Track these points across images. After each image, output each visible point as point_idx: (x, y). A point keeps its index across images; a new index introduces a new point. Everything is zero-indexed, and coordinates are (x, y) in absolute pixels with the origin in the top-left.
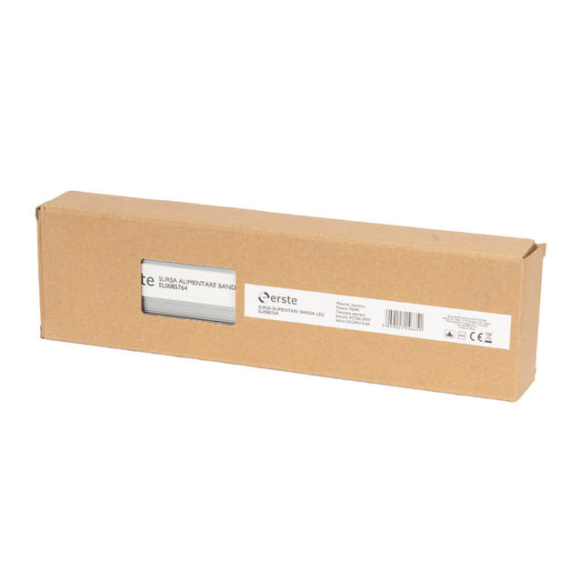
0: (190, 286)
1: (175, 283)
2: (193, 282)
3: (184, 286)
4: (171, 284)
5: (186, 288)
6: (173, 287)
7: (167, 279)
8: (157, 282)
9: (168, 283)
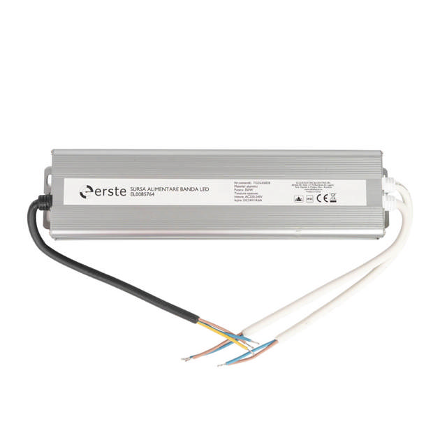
0: (156, 192)
1: (144, 191)
2: (159, 189)
3: (152, 192)
4: (140, 192)
5: (153, 194)
6: (142, 194)
7: (138, 189)
8: (128, 192)
9: (138, 192)
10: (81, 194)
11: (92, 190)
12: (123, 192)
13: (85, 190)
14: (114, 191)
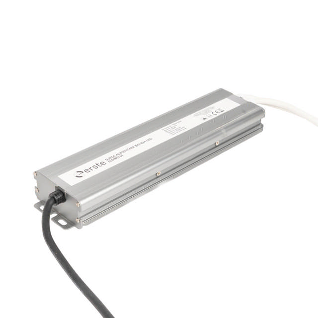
1: (115, 157)
2: (123, 152)
5: (122, 155)
6: (115, 159)
7: (110, 158)
10: (77, 176)
11: (82, 172)
12: (102, 163)
13: (78, 174)
14: (97, 166)
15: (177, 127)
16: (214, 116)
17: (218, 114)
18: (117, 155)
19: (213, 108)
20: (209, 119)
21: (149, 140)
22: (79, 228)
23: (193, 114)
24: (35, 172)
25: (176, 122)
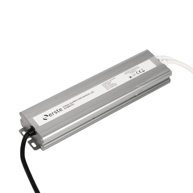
1: (69, 105)
2: (74, 101)
3: (73, 104)
6: (69, 106)
7: (66, 106)
10: (44, 119)
11: (47, 116)
12: (60, 110)
13: (45, 117)
14: (57, 111)
15: (112, 83)
16: (138, 75)
17: (140, 74)
18: (70, 103)
19: (138, 68)
20: (133, 77)
21: (92, 92)
22: (43, 150)
23: (124, 73)
24: (20, 113)
25: (112, 79)
